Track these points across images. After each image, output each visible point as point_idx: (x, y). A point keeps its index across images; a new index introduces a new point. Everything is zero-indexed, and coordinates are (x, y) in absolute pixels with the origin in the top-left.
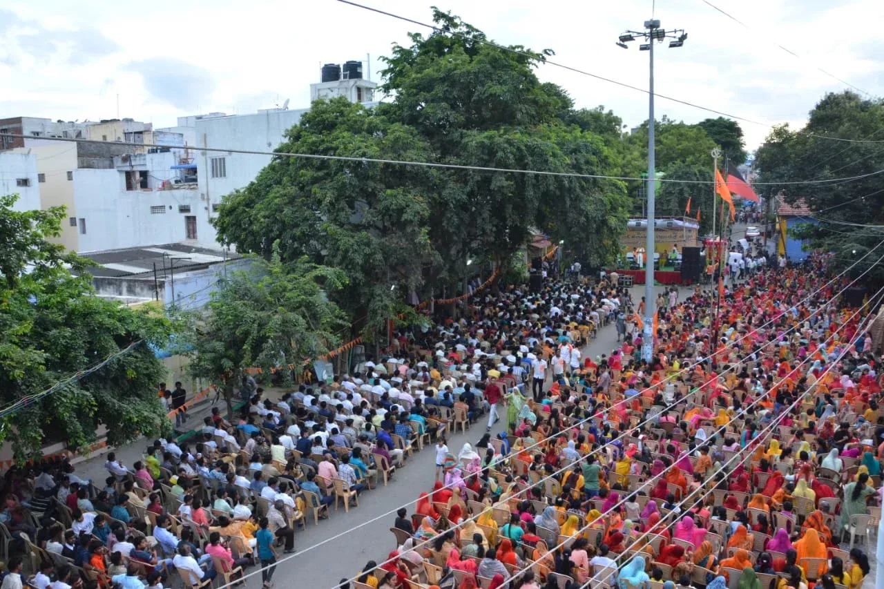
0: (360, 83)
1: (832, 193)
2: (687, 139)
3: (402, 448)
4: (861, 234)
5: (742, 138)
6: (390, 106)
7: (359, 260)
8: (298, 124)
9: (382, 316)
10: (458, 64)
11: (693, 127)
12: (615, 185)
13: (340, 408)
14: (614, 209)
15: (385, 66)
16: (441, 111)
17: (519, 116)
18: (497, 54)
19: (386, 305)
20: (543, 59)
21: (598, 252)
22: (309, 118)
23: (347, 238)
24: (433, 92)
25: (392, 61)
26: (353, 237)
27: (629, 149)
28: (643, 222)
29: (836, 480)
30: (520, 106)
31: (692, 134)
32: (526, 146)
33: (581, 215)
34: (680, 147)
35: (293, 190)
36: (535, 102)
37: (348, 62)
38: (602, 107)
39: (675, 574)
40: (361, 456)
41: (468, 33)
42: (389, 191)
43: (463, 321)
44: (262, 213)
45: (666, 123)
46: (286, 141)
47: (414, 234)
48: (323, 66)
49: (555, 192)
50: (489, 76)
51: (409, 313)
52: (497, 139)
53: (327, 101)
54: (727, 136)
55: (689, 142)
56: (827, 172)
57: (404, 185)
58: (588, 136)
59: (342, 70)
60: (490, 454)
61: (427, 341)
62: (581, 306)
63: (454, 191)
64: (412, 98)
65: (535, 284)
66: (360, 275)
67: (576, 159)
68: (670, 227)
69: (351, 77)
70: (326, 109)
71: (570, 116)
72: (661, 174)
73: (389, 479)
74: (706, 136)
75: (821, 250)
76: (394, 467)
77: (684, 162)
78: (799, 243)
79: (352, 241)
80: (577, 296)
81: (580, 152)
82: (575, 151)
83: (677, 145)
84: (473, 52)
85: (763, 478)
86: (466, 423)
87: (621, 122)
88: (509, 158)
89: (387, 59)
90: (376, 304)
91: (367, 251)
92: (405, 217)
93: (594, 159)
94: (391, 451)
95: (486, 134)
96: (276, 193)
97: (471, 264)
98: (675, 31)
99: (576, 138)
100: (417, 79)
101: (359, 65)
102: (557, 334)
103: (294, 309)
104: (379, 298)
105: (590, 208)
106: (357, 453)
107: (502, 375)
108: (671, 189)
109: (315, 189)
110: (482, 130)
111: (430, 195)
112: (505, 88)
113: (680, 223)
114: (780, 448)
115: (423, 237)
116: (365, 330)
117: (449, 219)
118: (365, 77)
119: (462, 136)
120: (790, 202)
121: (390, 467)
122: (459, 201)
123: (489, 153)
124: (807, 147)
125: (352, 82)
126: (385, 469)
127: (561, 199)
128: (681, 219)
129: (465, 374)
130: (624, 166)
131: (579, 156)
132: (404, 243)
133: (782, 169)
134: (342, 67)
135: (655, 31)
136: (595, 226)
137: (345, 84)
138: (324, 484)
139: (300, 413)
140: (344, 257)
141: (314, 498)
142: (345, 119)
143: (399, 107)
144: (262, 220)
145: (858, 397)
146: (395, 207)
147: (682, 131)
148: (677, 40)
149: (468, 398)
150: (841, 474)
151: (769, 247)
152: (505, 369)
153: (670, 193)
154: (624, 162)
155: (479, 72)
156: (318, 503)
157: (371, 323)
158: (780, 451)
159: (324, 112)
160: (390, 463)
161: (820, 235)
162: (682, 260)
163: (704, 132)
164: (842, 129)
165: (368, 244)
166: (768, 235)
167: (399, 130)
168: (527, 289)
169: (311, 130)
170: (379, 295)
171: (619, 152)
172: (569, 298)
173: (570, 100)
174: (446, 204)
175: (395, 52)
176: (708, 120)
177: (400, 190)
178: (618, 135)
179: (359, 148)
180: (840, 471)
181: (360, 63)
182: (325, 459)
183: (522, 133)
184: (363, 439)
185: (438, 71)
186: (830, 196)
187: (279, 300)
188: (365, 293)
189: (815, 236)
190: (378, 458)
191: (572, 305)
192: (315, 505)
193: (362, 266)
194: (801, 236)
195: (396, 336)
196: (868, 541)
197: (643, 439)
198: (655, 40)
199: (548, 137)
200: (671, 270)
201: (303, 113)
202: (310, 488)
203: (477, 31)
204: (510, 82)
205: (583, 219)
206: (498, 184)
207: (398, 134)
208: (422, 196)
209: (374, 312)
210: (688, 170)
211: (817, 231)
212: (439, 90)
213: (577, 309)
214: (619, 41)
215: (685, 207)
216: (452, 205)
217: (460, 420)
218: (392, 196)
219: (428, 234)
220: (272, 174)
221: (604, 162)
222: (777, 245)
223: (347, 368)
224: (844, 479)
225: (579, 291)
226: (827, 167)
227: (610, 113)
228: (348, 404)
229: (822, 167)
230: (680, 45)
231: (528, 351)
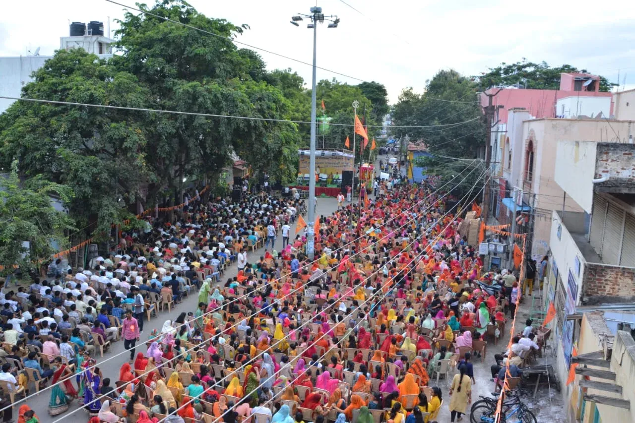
0: (101, 39)
1: (439, 136)
2: (348, 95)
3: (117, 326)
4: (457, 164)
5: (387, 96)
6: (121, 58)
7: (87, 178)
8: (43, 67)
9: (108, 222)
10: (173, 29)
11: (353, 87)
12: (289, 125)
13: (70, 296)
14: (288, 142)
15: (119, 27)
16: (158, 65)
17: (218, 71)
18: (203, 24)
19: (112, 214)
20: (241, 31)
21: (276, 174)
22: (51, 64)
23: (77, 161)
24: (152, 50)
25: (125, 24)
26: (83, 160)
27: (307, 100)
28: (306, 152)
29: (431, 335)
30: (219, 64)
31: (352, 91)
32: (222, 94)
33: (263, 146)
34: (343, 100)
35: (35, 120)
36: (231, 62)
37: (91, 22)
38: (290, 69)
39: (315, 415)
40: (80, 335)
41: (183, 7)
42: (113, 125)
43: (178, 224)
44: (8, 138)
45: (335, 83)
46: (34, 80)
47: (133, 158)
48: (71, 23)
49: (244, 129)
50: (195, 40)
51: (133, 219)
52: (200, 89)
53: (69, 51)
54: (378, 94)
55: (350, 97)
56: (436, 122)
57: (127, 121)
58: (270, 88)
59: (87, 28)
60: (184, 329)
61: (149, 239)
62: (268, 213)
63: (165, 126)
64: (136, 53)
65: (236, 196)
66: (88, 190)
67: (260, 105)
68: (334, 157)
69: (94, 34)
70: (67, 57)
71: (263, 74)
72: (330, 119)
73: (105, 352)
74: (362, 93)
75: (434, 174)
76: (109, 342)
77: (345, 111)
78: (421, 169)
79: (82, 163)
80: (265, 205)
81: (264, 100)
82: (260, 99)
83: (342, 99)
84: (186, 21)
85: (383, 337)
86: (172, 303)
87: (303, 81)
88: (207, 103)
89: (120, 21)
90: (103, 212)
91: (95, 170)
92: (125, 144)
93: (273, 105)
94: (108, 329)
95: (190, 84)
96: (19, 123)
97: (186, 181)
98: (332, 16)
99: (261, 90)
100: (141, 38)
101: (101, 25)
102: (247, 234)
103: (28, 217)
104: (106, 208)
105: (270, 142)
106: (76, 333)
107: (202, 266)
108: (336, 129)
109: (53, 121)
110: (189, 81)
111: (148, 129)
112: (207, 50)
113: (341, 154)
114: (397, 314)
115: (140, 159)
116: (95, 232)
117: (162, 147)
118: (105, 34)
119: (174, 84)
120: (414, 141)
121: (106, 342)
122: (170, 133)
123: (193, 98)
124: (424, 105)
125: (95, 37)
126: (101, 343)
127: (249, 134)
128: (341, 151)
129: (173, 266)
130: (304, 112)
131: (263, 103)
132: (125, 164)
133: (408, 119)
134: (87, 25)
135: (318, 15)
136: (273, 155)
137: (89, 39)
138: (48, 360)
139: (35, 301)
140: (75, 176)
141: (35, 373)
142: (81, 66)
143: (127, 60)
144: (7, 144)
145: (449, 276)
146: (117, 137)
147: (345, 89)
148: (333, 23)
149: (174, 284)
150: (434, 331)
151: (402, 171)
152: (204, 260)
153: (335, 133)
154: (304, 109)
155: (188, 36)
156: (39, 377)
157: (100, 227)
158: (396, 317)
159: (64, 60)
160: (105, 339)
161: (433, 164)
162: (343, 179)
163: (360, 91)
164: (445, 94)
165: (95, 165)
166: (402, 163)
167: (124, 77)
168: (230, 200)
169: (53, 74)
170: (106, 205)
171: (301, 102)
172: (260, 206)
173: (263, 62)
174: (160, 135)
175: (127, 17)
176: (365, 83)
177: (123, 124)
178: (301, 90)
179: (88, 90)
180: (433, 329)
181: (102, 23)
182: (49, 340)
183: (219, 84)
184: (84, 321)
185: (158, 33)
186: (438, 138)
187: (14, 210)
188: (95, 204)
189: (430, 164)
190: (95, 336)
191: (261, 212)
192: (37, 379)
193: (90, 183)
194: (421, 165)
195: (123, 237)
196: (448, 377)
197: (301, 312)
198: (318, 22)
199: (238, 88)
200: (335, 186)
201: (47, 59)
202: (33, 365)
203: (190, 6)
204: (212, 45)
205: (264, 149)
206: (199, 122)
207: (120, 79)
208: (141, 129)
209: (103, 218)
210: (348, 116)
211: (430, 161)
212: (157, 48)
213: (265, 214)
214: (292, 20)
215: (345, 142)
216: (164, 137)
217: (167, 302)
218: (116, 129)
219: (144, 158)
220: (21, 107)
221: (282, 109)
222: (407, 170)
223: (83, 262)
224: (437, 334)
225: (268, 201)
226: (436, 118)
227: (296, 74)
228: (76, 292)
229: (433, 118)
230: (335, 27)
231: (224, 246)
